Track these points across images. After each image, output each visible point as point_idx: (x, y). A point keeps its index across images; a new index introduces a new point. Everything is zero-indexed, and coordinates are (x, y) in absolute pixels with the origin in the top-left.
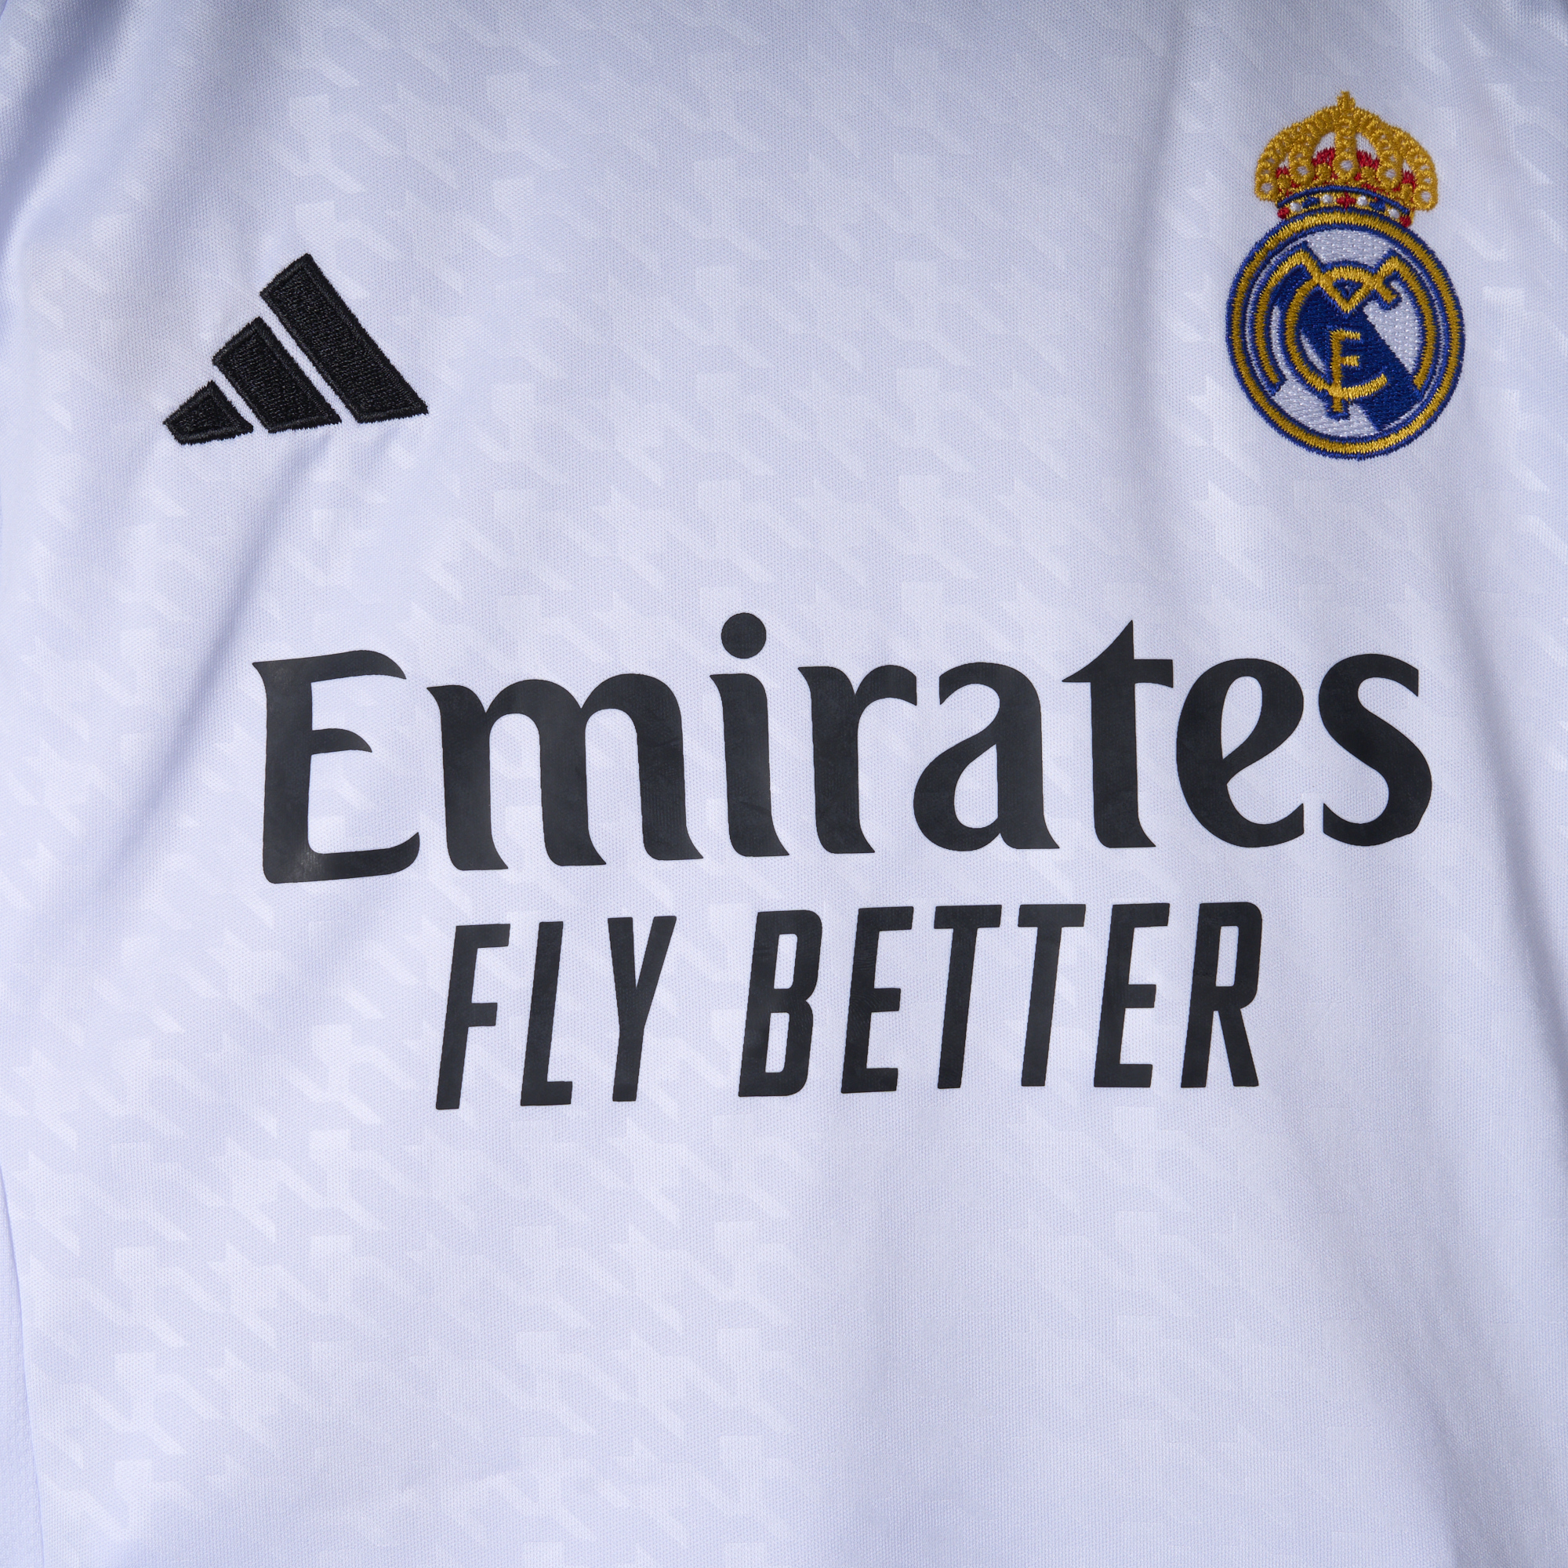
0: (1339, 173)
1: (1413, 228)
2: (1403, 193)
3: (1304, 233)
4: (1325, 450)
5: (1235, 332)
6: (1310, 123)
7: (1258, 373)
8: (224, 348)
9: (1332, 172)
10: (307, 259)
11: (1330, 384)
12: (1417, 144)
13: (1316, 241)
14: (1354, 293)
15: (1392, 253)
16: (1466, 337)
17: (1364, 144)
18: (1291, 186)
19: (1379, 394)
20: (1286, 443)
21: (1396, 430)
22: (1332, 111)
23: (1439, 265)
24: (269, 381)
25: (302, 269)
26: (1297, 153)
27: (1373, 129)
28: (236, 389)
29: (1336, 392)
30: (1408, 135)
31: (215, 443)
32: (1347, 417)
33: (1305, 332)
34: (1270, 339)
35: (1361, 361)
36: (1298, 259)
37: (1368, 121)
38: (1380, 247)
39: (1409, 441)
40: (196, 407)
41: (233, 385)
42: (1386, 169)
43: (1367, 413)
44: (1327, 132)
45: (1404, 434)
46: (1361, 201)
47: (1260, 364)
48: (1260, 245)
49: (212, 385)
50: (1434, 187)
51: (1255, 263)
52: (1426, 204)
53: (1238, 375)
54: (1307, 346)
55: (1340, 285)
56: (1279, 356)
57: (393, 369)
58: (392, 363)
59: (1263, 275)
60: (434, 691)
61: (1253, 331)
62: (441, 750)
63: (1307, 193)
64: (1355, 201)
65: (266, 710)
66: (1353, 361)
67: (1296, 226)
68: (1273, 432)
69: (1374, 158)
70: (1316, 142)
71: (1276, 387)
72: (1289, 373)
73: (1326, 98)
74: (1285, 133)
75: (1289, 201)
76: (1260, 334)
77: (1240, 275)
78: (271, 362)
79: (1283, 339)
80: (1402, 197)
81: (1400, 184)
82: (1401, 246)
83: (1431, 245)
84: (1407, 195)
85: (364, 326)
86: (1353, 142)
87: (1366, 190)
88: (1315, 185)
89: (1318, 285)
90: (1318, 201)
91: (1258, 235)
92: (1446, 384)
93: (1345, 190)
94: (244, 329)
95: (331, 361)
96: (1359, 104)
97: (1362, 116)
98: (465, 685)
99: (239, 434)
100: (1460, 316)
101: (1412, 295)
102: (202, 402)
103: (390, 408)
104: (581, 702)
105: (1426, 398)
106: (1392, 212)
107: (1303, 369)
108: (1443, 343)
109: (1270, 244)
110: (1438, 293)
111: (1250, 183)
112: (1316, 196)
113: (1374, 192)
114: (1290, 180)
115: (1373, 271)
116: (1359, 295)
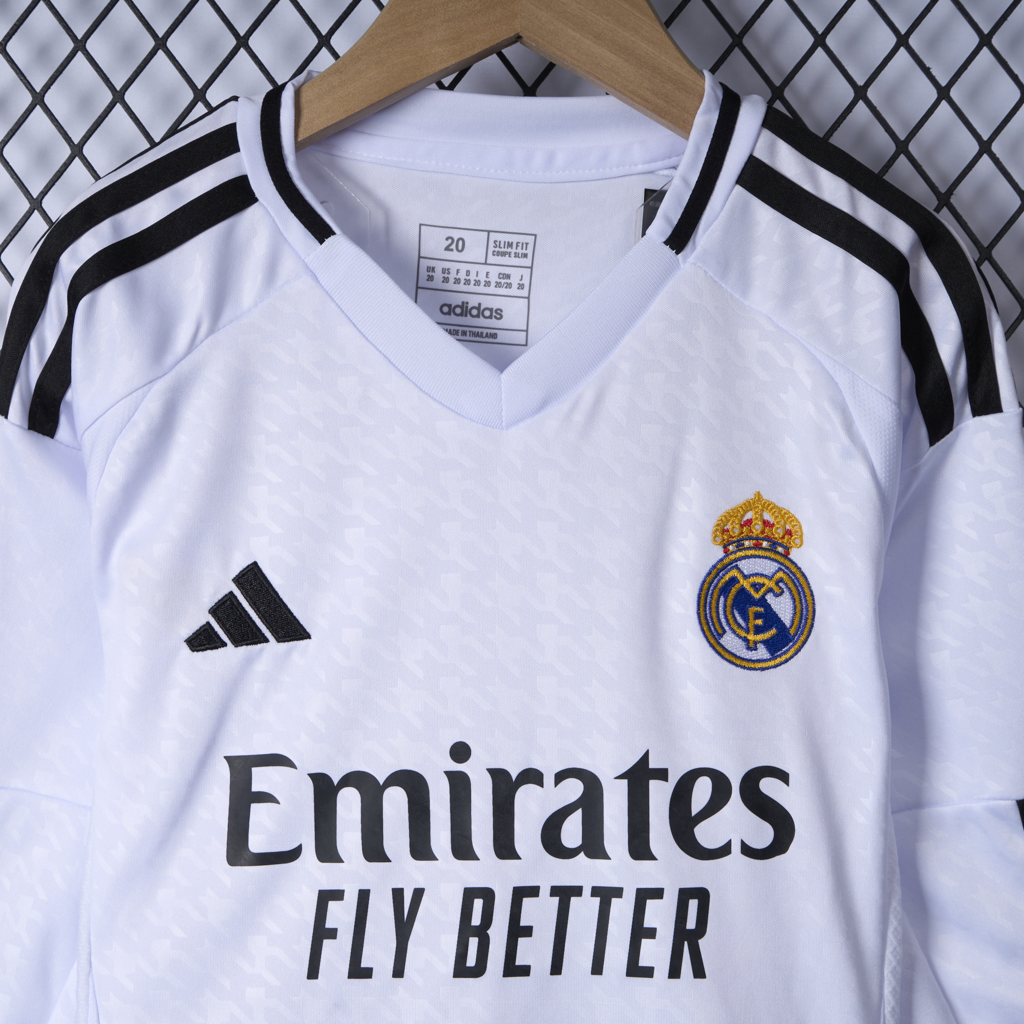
0: (754, 531)
1: (790, 556)
2: (786, 539)
3: (736, 560)
4: (745, 666)
5: (701, 610)
6: (740, 507)
7: (713, 629)
8: (214, 606)
9: (751, 530)
10: (255, 564)
11: (748, 634)
12: (793, 516)
13: (742, 564)
14: (760, 589)
15: (780, 569)
16: (816, 610)
17: (767, 516)
18: (730, 538)
19: (772, 638)
20: (725, 663)
21: (780, 656)
22: (751, 501)
23: (803, 575)
24: (235, 623)
25: (253, 568)
26: (733, 522)
27: (771, 509)
28: (220, 625)
29: (751, 637)
30: (789, 512)
31: (209, 652)
32: (756, 649)
33: (736, 609)
34: (719, 612)
35: (764, 622)
36: (734, 573)
37: (769, 505)
38: (775, 566)
39: (787, 661)
40: (200, 634)
41: (218, 624)
42: (777, 528)
43: (766, 648)
44: (748, 511)
45: (784, 658)
46: (765, 544)
47: (713, 624)
48: (714, 567)
49: (208, 623)
50: (801, 536)
51: (712, 576)
52: (797, 545)
53: (703, 630)
54: (737, 615)
55: (754, 585)
56: (723, 620)
57: (295, 617)
58: (294, 615)
59: (716, 581)
60: (310, 775)
61: (710, 608)
62: (314, 804)
63: (738, 541)
64: (762, 544)
65: (229, 780)
66: (759, 622)
67: (732, 557)
68: (719, 658)
69: (772, 523)
70: (743, 516)
71: (721, 636)
72: (728, 628)
73: (749, 495)
74: (727, 513)
75: (729, 545)
76: (714, 610)
77: (704, 581)
78: (237, 613)
79: (725, 612)
80: (785, 541)
81: (784, 535)
82: (785, 566)
83: (799, 565)
84: (788, 540)
85: (281, 597)
86: (761, 515)
87: (767, 539)
88: (743, 537)
89: (743, 585)
90: (743, 544)
91: (713, 562)
92: (805, 633)
93: (757, 539)
94: (224, 597)
95: (265, 613)
96: (764, 497)
97: (766, 503)
98: (325, 773)
99: (220, 648)
100: (813, 600)
101: (789, 589)
102: (203, 631)
103: (293, 636)
104: (381, 783)
105: (795, 640)
106: (780, 549)
107: (735, 628)
108: (804, 613)
109: (719, 566)
110: (802, 588)
111: (709, 536)
112: (742, 542)
113: (772, 540)
114: (730, 534)
115: (770, 578)
116: (763, 590)
